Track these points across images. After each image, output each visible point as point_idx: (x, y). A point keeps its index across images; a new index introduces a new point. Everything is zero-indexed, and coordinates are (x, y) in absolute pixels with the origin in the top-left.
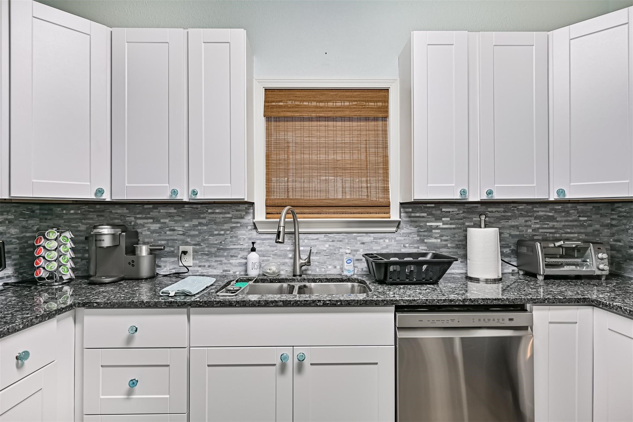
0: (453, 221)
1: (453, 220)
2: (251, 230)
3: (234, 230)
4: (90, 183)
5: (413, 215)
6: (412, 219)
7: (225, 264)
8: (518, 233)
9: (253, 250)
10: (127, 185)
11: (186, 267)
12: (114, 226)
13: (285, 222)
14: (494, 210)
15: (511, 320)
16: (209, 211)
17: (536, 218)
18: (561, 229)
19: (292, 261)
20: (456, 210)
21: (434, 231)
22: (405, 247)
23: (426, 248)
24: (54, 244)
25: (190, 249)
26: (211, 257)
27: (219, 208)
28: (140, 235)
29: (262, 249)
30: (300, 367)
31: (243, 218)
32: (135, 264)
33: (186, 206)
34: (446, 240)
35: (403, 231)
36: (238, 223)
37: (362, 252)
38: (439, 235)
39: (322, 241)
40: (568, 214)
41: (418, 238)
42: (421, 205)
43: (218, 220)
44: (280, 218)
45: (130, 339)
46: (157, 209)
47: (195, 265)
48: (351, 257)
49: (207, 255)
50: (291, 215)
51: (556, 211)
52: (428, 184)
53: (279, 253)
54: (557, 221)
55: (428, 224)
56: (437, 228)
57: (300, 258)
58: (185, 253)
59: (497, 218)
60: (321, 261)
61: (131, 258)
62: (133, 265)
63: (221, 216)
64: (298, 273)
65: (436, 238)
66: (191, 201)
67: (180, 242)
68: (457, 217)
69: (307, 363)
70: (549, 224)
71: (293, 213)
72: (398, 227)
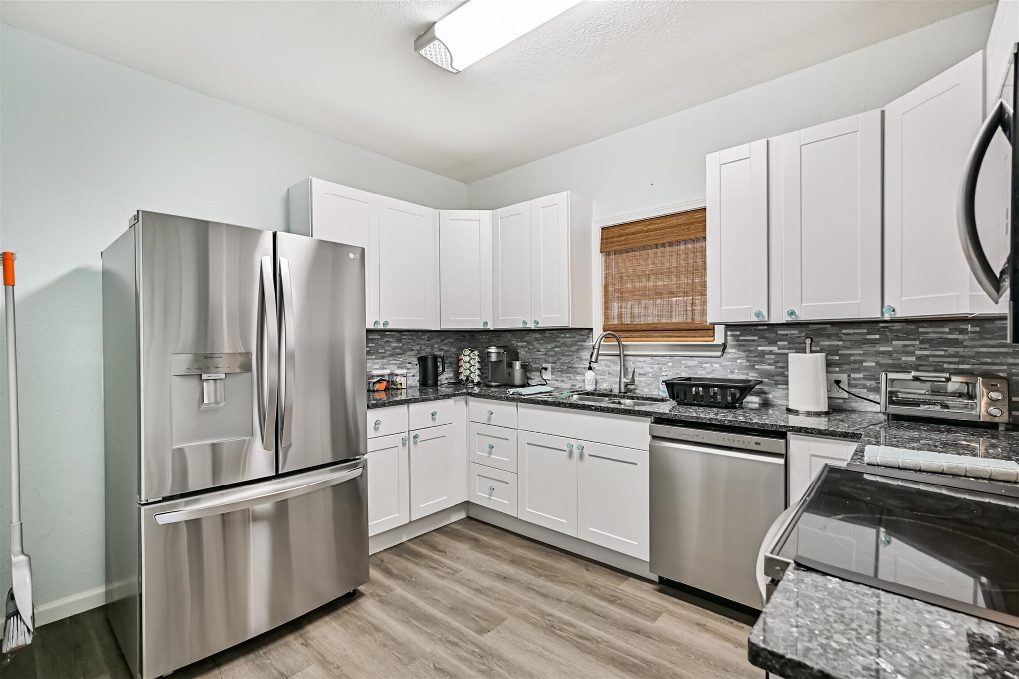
0: (791, 346)
1: (792, 344)
3: (579, 351)
4: (480, 318)
6: (741, 343)
7: (573, 379)
8: (891, 361)
9: (590, 368)
10: (500, 318)
11: (545, 380)
12: (498, 347)
15: (758, 444)
16: (562, 336)
17: (922, 342)
18: (971, 357)
20: (796, 332)
21: (766, 356)
22: (732, 372)
23: (757, 375)
24: (468, 358)
25: (549, 366)
26: (563, 373)
27: (568, 333)
28: (520, 354)
29: (600, 368)
30: (581, 456)
31: (585, 341)
32: (511, 375)
33: (547, 332)
34: (782, 367)
35: (729, 356)
36: (580, 345)
38: (772, 361)
39: (648, 363)
41: (748, 364)
42: (750, 328)
43: (568, 343)
45: (489, 419)
46: (529, 334)
47: (553, 379)
49: (561, 371)
52: (721, 307)
54: (965, 347)
55: (759, 348)
56: (771, 353)
57: (625, 377)
58: (546, 369)
59: (857, 341)
60: (648, 382)
61: (509, 370)
62: (510, 375)
63: (570, 340)
64: (623, 390)
65: (769, 364)
66: (536, 328)
67: (543, 361)
68: (798, 340)
69: (586, 453)
70: (947, 350)
71: (616, 337)
72: (723, 351)
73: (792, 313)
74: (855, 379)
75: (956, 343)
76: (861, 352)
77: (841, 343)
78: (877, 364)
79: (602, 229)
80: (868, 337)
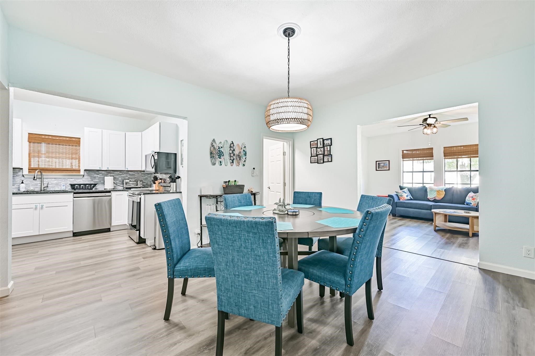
2: (21, 177)
5: (89, 173)
9: (22, 183)
13: (37, 174)
14: (116, 172)
15: (105, 194)
18: (137, 177)
19: (40, 186)
22: (86, 182)
29: (27, 183)
30: (42, 208)
31: (17, 173)
34: (100, 180)
35: (85, 178)
36: (15, 175)
37: (69, 183)
39: (53, 180)
40: (138, 174)
41: (90, 180)
42: (92, 171)
44: (35, 173)
48: (64, 184)
50: (40, 173)
51: (135, 173)
52: (89, 165)
53: (34, 184)
55: (94, 176)
56: (97, 177)
57: (44, 185)
59: (117, 174)
60: (53, 186)
64: (43, 189)
65: (97, 180)
68: (104, 174)
69: (44, 207)
71: (41, 172)
72: (83, 176)
73: (108, 168)
74: (117, 182)
75: (134, 175)
76: (118, 177)
77: (114, 175)
78: (121, 179)
79: (29, 133)
80: (120, 173)
